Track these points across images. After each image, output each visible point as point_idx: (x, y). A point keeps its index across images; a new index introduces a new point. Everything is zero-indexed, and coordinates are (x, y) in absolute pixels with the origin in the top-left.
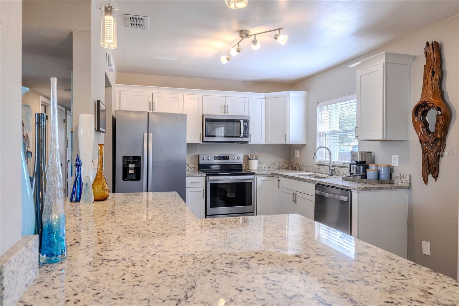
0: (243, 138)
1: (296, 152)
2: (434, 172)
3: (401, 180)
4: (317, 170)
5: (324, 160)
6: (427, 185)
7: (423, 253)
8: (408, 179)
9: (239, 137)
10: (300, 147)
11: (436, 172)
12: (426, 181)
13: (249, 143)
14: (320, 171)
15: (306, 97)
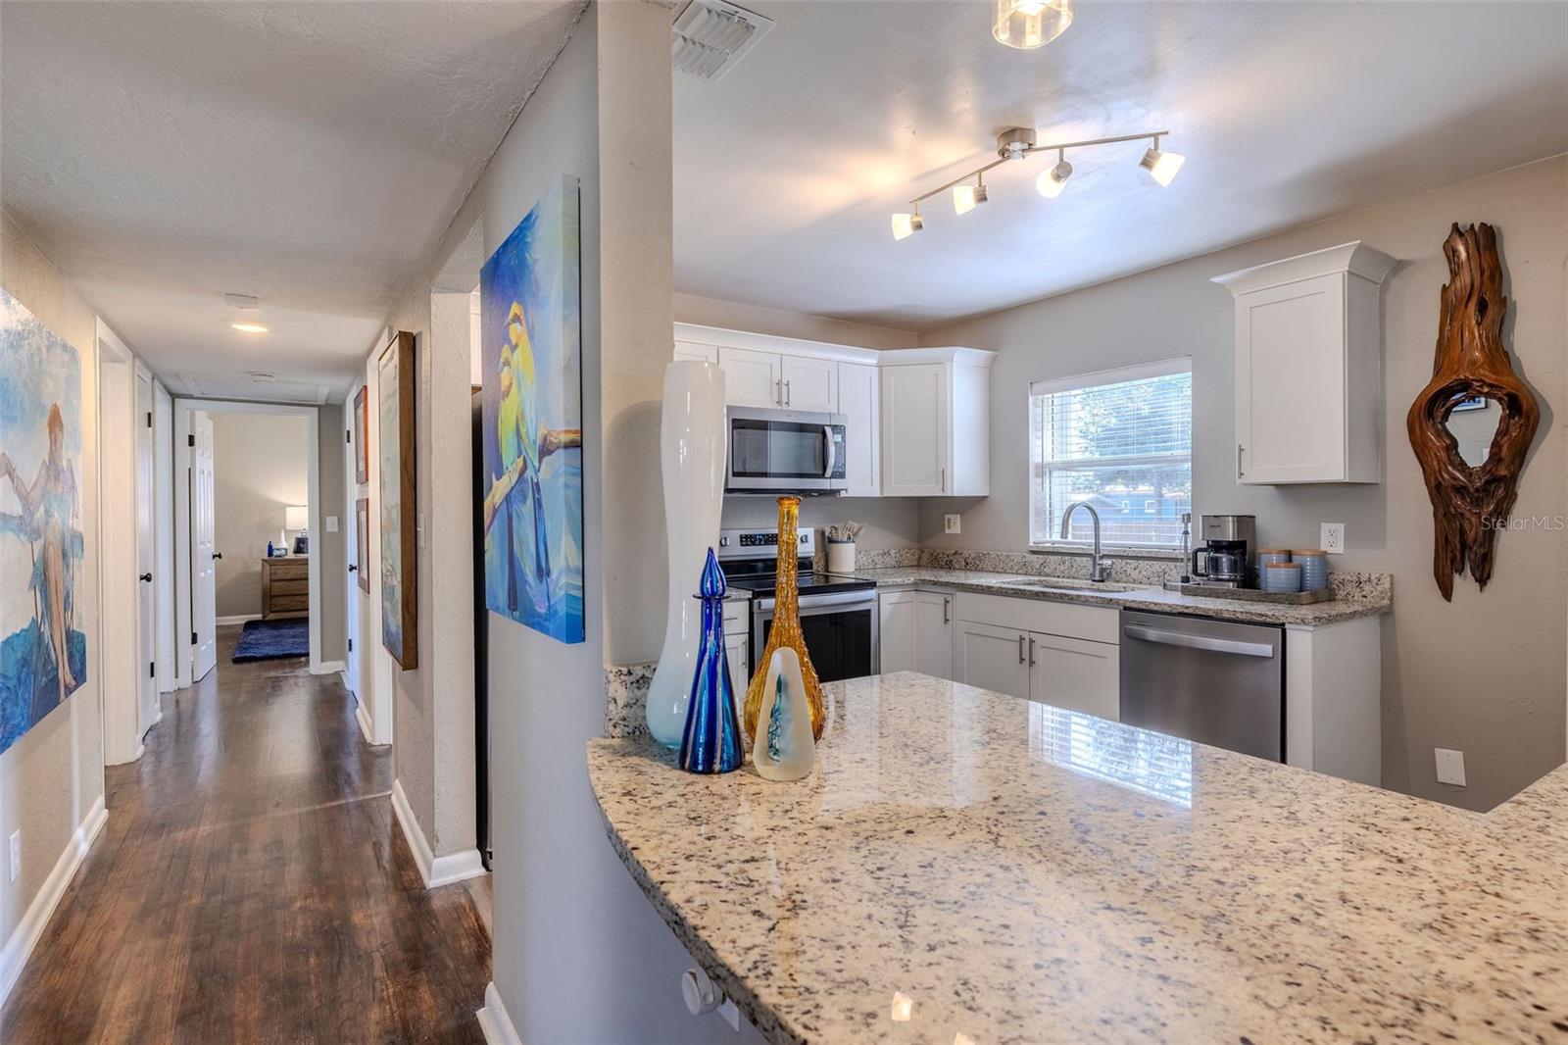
0: (833, 480)
1: (949, 520)
2: (1481, 568)
3: (1358, 589)
4: (1038, 567)
5: (1048, 539)
6: (1449, 600)
7: (1440, 780)
8: (1387, 585)
9: (823, 476)
10: (968, 506)
11: (1487, 567)
12: (1447, 592)
13: (843, 494)
14: (1046, 570)
15: (986, 368)
